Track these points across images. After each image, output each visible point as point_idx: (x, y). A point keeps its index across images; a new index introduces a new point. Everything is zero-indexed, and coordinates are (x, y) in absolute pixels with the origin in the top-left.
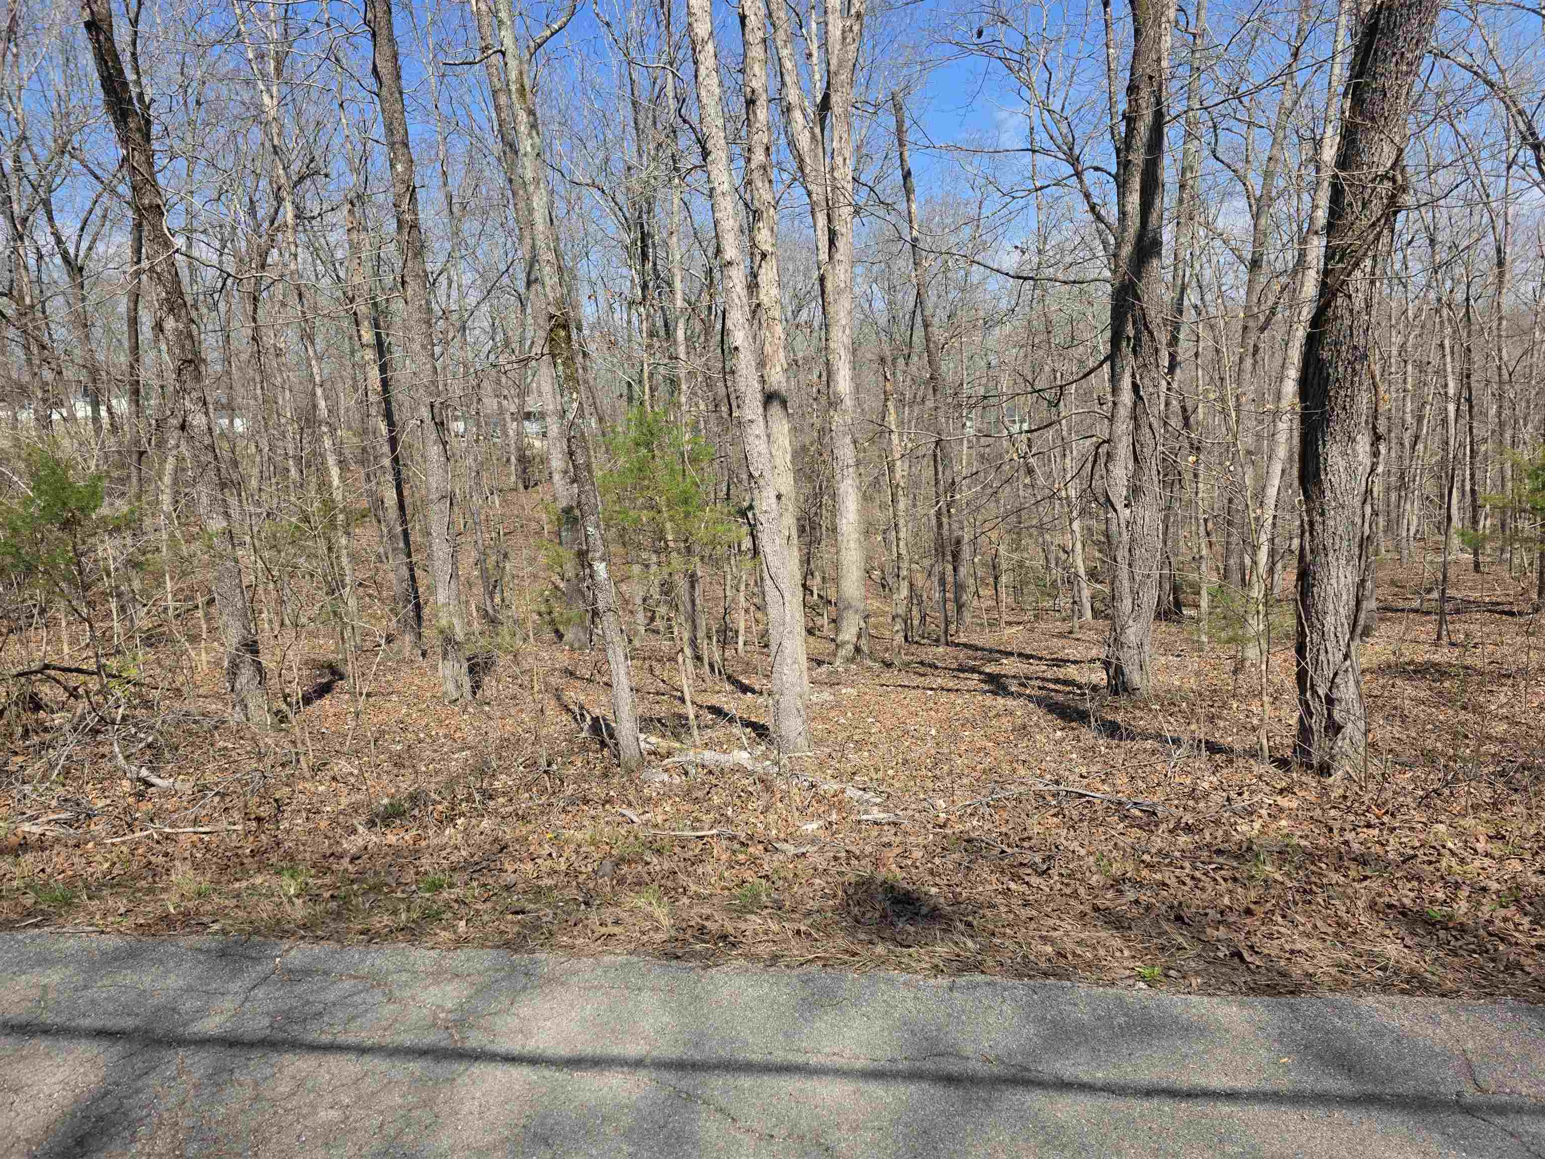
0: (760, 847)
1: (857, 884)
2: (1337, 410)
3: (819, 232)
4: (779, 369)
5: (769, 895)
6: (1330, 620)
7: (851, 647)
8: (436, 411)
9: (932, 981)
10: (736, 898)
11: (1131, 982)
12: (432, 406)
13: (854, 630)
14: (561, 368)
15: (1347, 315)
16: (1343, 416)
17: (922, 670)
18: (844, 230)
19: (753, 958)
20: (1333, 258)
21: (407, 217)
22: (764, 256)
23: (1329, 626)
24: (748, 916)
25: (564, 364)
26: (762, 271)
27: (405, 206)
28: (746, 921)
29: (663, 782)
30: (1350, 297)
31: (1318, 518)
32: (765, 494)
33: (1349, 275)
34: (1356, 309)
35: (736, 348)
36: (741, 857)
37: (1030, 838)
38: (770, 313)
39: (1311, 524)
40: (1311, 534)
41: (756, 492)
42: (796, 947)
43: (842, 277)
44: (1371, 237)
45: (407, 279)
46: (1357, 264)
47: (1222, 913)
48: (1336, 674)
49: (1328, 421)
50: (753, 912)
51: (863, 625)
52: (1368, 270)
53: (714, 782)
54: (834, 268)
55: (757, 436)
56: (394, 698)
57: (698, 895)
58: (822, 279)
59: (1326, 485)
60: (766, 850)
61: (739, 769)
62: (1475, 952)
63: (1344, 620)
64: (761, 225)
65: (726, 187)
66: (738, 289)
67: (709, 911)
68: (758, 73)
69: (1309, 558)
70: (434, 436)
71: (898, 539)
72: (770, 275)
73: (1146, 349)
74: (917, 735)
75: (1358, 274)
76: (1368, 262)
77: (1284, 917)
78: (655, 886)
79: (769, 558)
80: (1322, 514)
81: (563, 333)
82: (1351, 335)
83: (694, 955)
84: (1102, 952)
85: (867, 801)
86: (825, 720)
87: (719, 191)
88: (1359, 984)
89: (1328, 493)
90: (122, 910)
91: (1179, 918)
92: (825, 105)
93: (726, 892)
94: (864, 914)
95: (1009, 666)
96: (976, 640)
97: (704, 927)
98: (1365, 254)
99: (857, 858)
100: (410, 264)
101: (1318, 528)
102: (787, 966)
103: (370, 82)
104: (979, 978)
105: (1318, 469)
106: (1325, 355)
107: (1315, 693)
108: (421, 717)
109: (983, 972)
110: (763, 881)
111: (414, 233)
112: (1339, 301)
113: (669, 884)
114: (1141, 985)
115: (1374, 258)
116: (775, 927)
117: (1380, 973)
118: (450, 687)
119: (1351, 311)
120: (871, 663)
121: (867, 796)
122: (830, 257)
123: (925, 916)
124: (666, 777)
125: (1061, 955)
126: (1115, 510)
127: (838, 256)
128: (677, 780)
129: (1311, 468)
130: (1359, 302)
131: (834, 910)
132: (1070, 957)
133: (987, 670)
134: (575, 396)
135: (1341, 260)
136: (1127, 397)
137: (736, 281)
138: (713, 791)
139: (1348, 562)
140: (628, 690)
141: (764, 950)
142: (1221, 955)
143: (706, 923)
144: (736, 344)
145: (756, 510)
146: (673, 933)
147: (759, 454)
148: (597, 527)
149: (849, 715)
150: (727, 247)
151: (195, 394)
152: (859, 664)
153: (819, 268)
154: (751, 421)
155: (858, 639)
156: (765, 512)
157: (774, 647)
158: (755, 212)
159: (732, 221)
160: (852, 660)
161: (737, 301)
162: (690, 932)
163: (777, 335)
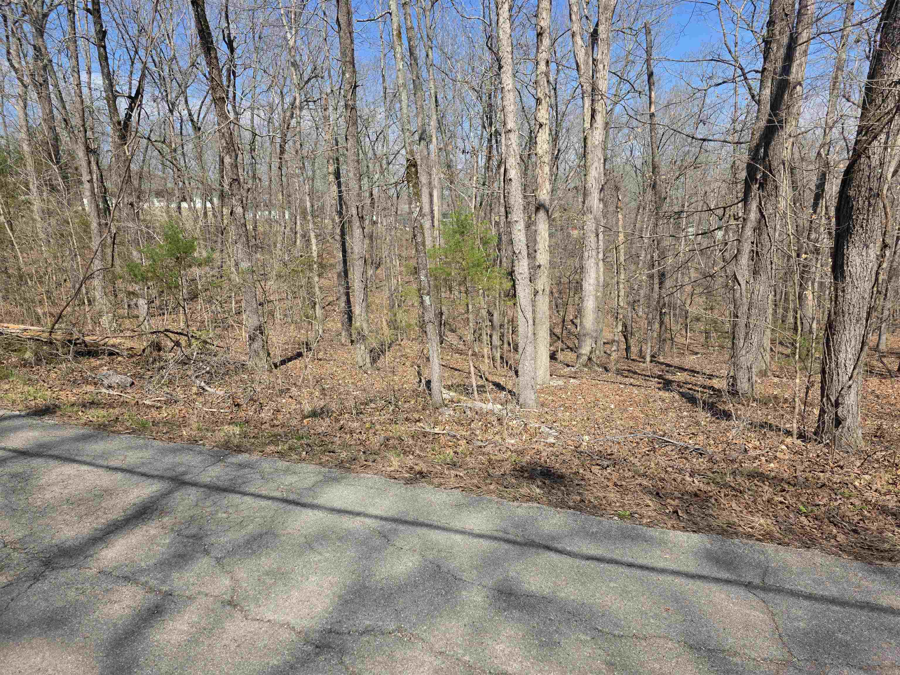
1: (498, 460)
2: (857, 227)
3: (586, 110)
4: (545, 192)
5: (451, 459)
6: (842, 355)
7: (586, 358)
8: (360, 210)
9: (511, 503)
10: (436, 459)
11: (612, 516)
12: (358, 208)
13: (588, 349)
14: (411, 188)
15: (867, 169)
16: (860, 231)
17: (626, 373)
18: (600, 109)
19: (431, 483)
20: (861, 133)
21: (350, 103)
22: (541, 125)
23: (841, 360)
25: (413, 186)
26: (539, 135)
27: (349, 97)
28: (434, 468)
29: (450, 415)
30: (869, 157)
31: (841, 293)
32: (521, 263)
33: (870, 144)
34: (873, 165)
35: (510, 180)
37: (612, 454)
38: (542, 159)
39: (836, 297)
40: (836, 303)
41: (516, 262)
43: (597, 137)
44: (886, 120)
45: (348, 137)
46: (875, 138)
47: (683, 495)
48: (842, 389)
49: (851, 234)
51: (594, 345)
52: (883, 141)
53: (476, 417)
54: (592, 132)
55: (520, 230)
56: (332, 362)
57: (419, 455)
58: (585, 139)
59: (847, 273)
60: (467, 443)
62: (815, 529)
63: (850, 356)
64: (540, 107)
65: (510, 87)
66: (514, 145)
67: (419, 462)
68: (545, 17)
69: (833, 317)
70: (358, 224)
71: (619, 296)
72: (544, 137)
73: (770, 186)
74: (602, 407)
75: (875, 143)
76: (883, 137)
77: (716, 500)
79: (521, 300)
80: (843, 291)
81: (413, 170)
82: (869, 181)
84: (604, 502)
85: (550, 434)
86: (554, 394)
87: (506, 89)
88: (735, 533)
89: (848, 278)
91: (658, 494)
92: (595, 35)
95: (680, 377)
96: (668, 361)
97: (413, 468)
98: (881, 131)
100: (350, 129)
101: (840, 299)
102: (445, 488)
103: (336, 27)
104: (535, 505)
105: (843, 263)
106: (852, 193)
107: (829, 399)
108: (343, 373)
109: (539, 503)
111: (354, 111)
112: (863, 160)
114: (616, 518)
115: (888, 133)
117: (750, 530)
118: (359, 359)
119: (870, 166)
120: (597, 369)
121: (551, 432)
122: (591, 126)
123: (525, 478)
124: (452, 413)
125: (582, 501)
126: (739, 285)
127: (595, 125)
129: (839, 263)
130: (875, 161)
132: (586, 502)
133: (667, 377)
134: (418, 204)
135: (866, 134)
136: (753, 215)
137: (513, 141)
138: (474, 422)
139: (857, 321)
140: (437, 365)
142: (667, 511)
143: (415, 467)
144: (511, 177)
145: (516, 273)
146: (397, 468)
147: (520, 241)
148: (426, 276)
149: (569, 393)
150: (509, 122)
151: (238, 197)
152: (590, 368)
153: (584, 132)
154: (516, 221)
155: (590, 353)
156: (521, 273)
157: (520, 350)
158: (538, 100)
159: (512, 107)
160: (585, 366)
161: (512, 152)
162: (405, 468)
163: (545, 172)
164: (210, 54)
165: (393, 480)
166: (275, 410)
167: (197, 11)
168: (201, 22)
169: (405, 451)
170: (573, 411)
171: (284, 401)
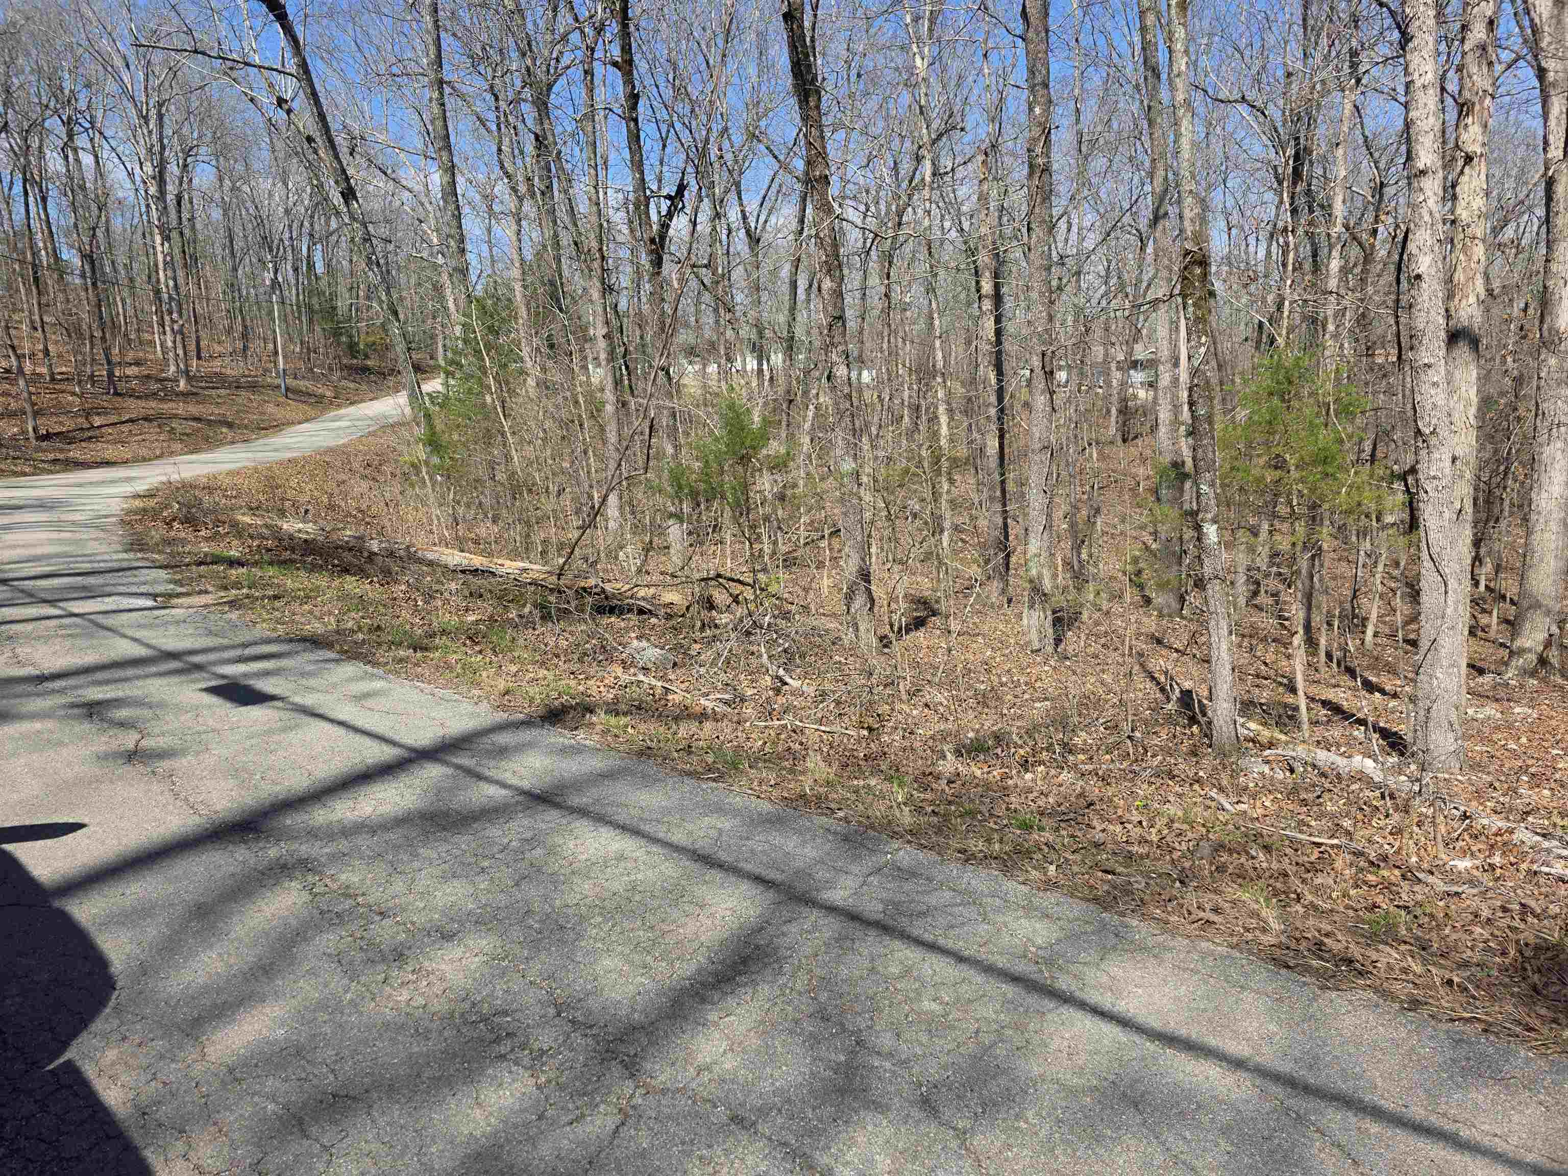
0: (1397, 872)
1: (1537, 948)
3: (1552, 122)
4: (1472, 299)
5: (1410, 930)
7: (1532, 658)
8: (1047, 359)
10: (1364, 922)
12: (1043, 355)
13: (1541, 636)
14: (1191, 309)
19: (1386, 995)
21: (1040, 161)
22: (1469, 159)
24: (1381, 947)
25: (1195, 305)
26: (1464, 179)
27: (1038, 150)
28: (1378, 951)
29: (1262, 774)
32: (1436, 455)
35: (1418, 277)
36: (1371, 878)
38: (1469, 231)
41: (1423, 453)
42: (1446, 1000)
45: (1033, 226)
50: (1387, 944)
51: (1555, 630)
53: (1327, 785)
55: (1435, 385)
56: (980, 639)
57: (1315, 908)
58: (1549, 184)
60: (1404, 877)
61: (1361, 777)
64: (1469, 120)
65: (1429, 77)
66: (1431, 203)
67: (1329, 928)
70: (1042, 386)
72: (1475, 183)
78: (1261, 883)
79: (1432, 536)
81: (1198, 271)
83: (1307, 970)
85: (1548, 851)
87: (1418, 84)
90: (772, 782)
93: (1351, 913)
94: (1546, 985)
97: (1322, 943)
99: (1537, 916)
100: (1037, 210)
102: (1433, 1017)
103: (1018, 27)
108: (1004, 662)
110: (1403, 913)
111: (1045, 177)
113: (1279, 885)
116: (1418, 969)
118: (1034, 636)
121: (1546, 844)
124: (1266, 769)
128: (1280, 775)
131: (1503, 969)
134: (1203, 339)
137: (1429, 193)
138: (1326, 796)
140: (1228, 667)
141: (1401, 989)
143: (1326, 940)
144: (1420, 271)
145: (1421, 476)
146: (1283, 939)
147: (1435, 406)
148: (1212, 485)
149: (1524, 740)
150: (1422, 153)
151: (840, 348)
152: (1544, 680)
153: (1547, 169)
154: (1429, 366)
155: (1545, 648)
156: (1434, 478)
157: (1424, 644)
158: (1463, 105)
159: (1432, 120)
160: (1533, 674)
161: (1427, 218)
162: (1304, 943)
163: (1475, 259)
164: (807, 102)
165: (1284, 971)
166: (905, 730)
167: (792, 30)
168: (796, 48)
169: (1274, 889)
170: (1553, 785)
171: (914, 712)
